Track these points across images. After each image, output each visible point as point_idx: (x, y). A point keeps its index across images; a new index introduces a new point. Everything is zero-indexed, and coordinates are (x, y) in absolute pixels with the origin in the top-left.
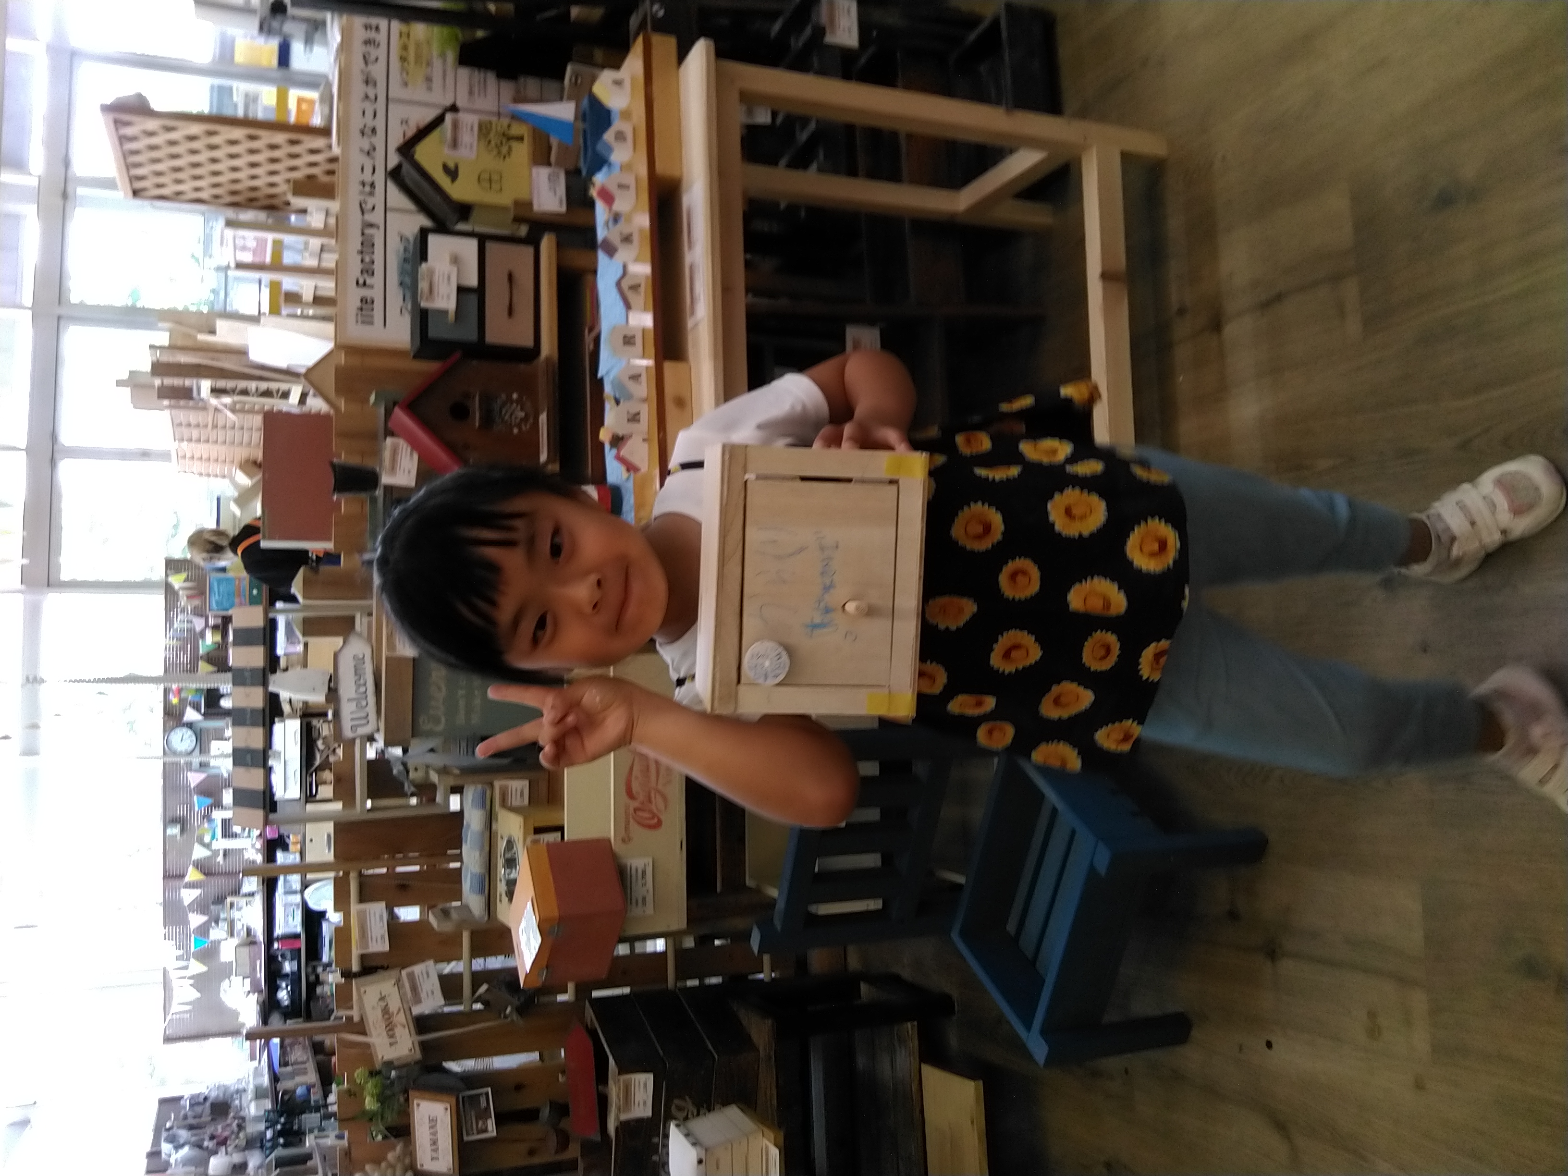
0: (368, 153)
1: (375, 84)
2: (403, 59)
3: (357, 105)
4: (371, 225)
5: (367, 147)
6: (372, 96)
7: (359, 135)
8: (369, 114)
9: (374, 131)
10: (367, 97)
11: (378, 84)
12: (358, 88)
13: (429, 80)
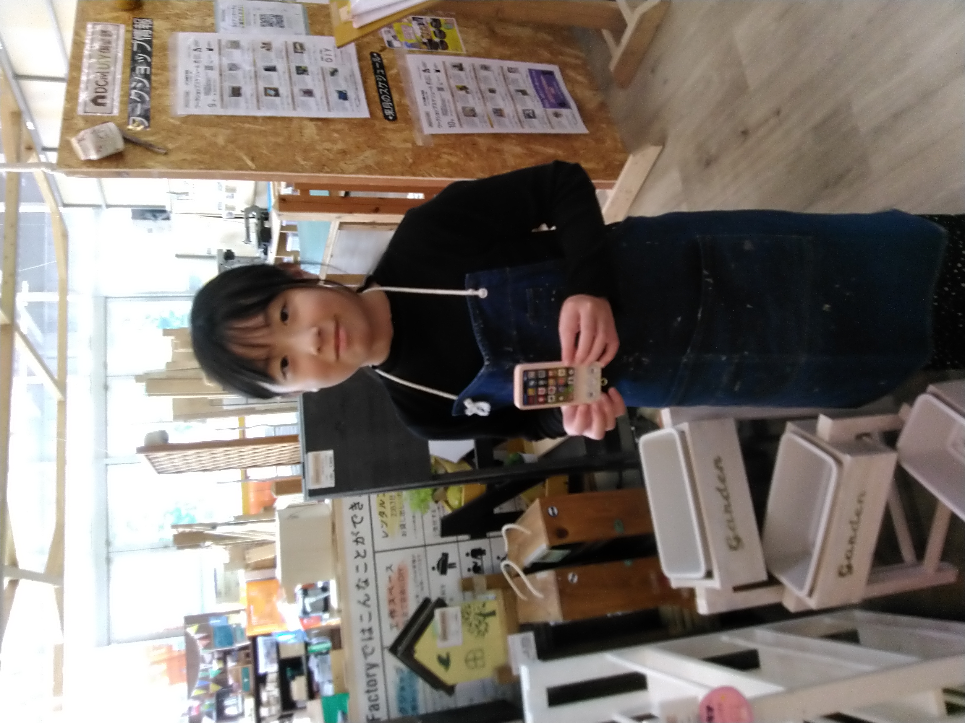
0: (364, 603)
1: (363, 543)
2: (382, 514)
3: (351, 562)
4: (373, 666)
5: (362, 598)
6: (362, 553)
7: (356, 589)
8: (361, 568)
9: (366, 582)
10: (358, 555)
11: (366, 542)
12: (351, 548)
13: (403, 526)
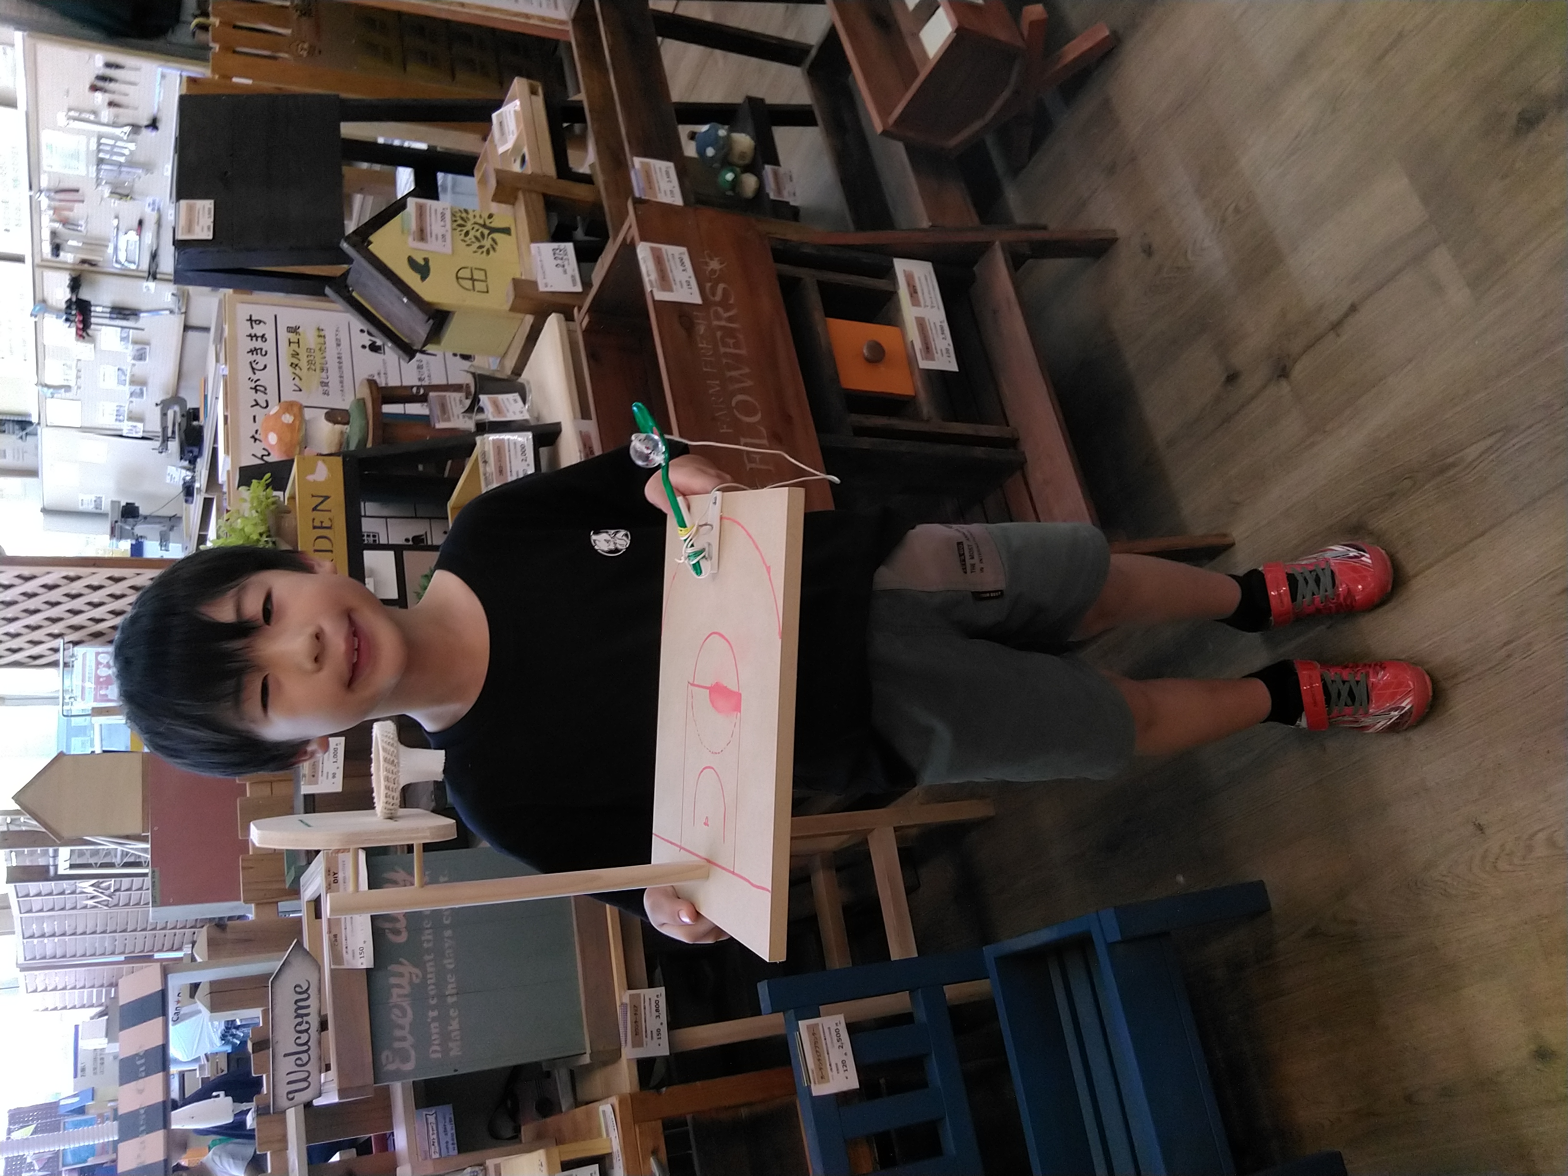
1: (265, 391)
2: (294, 366)
3: (246, 412)
6: (263, 402)
10: (257, 404)
11: (269, 391)
12: (247, 396)
13: (325, 384)
